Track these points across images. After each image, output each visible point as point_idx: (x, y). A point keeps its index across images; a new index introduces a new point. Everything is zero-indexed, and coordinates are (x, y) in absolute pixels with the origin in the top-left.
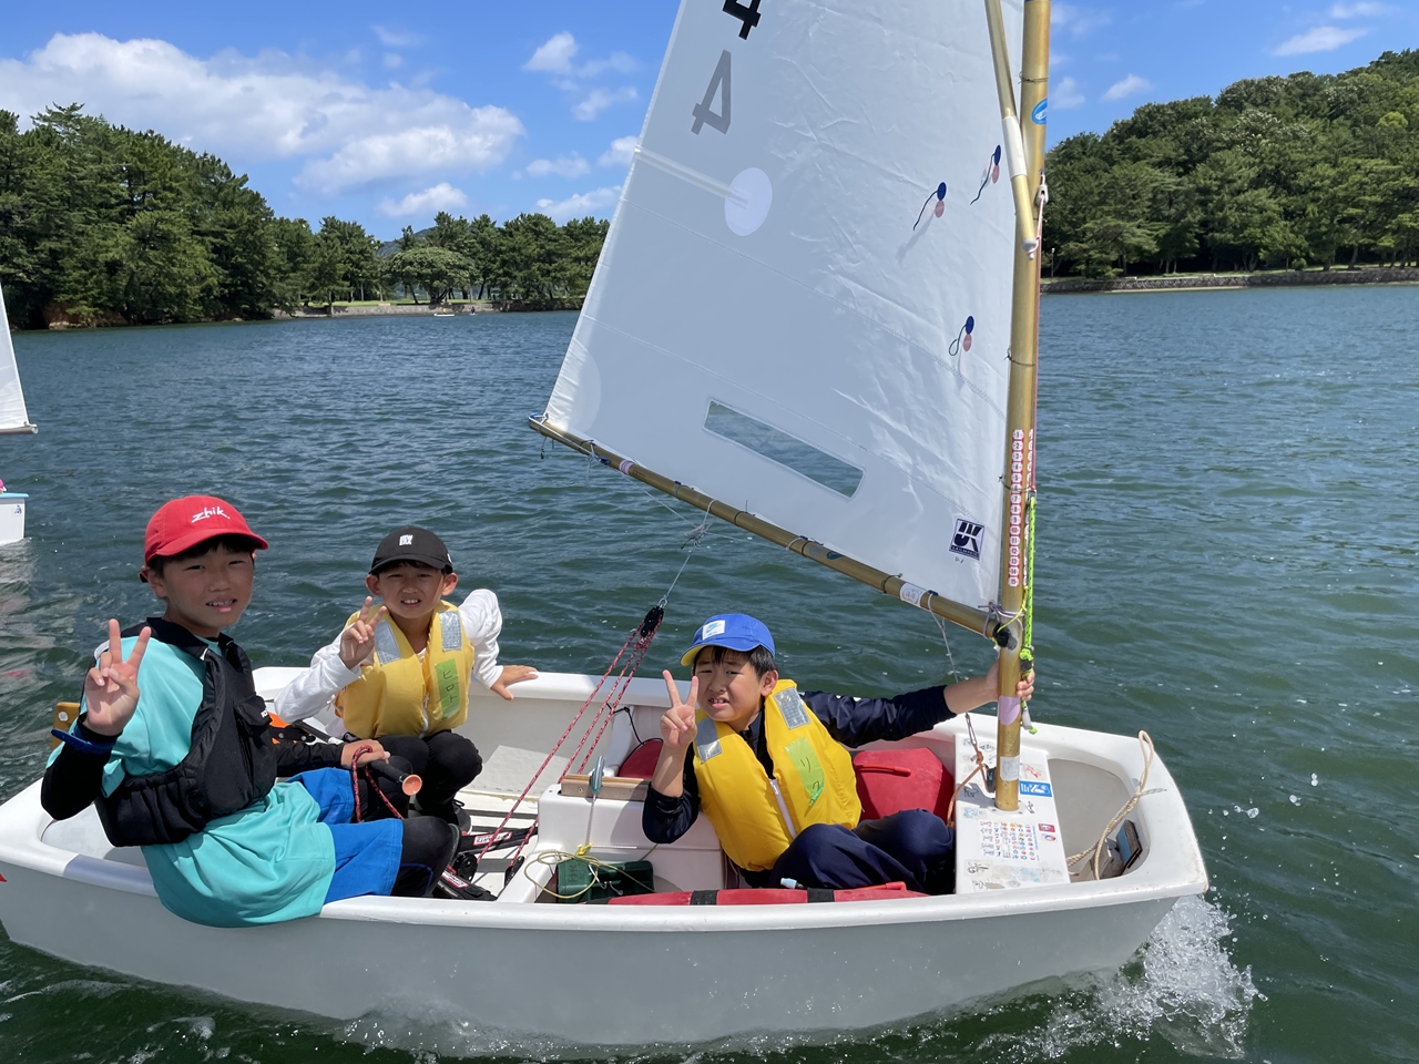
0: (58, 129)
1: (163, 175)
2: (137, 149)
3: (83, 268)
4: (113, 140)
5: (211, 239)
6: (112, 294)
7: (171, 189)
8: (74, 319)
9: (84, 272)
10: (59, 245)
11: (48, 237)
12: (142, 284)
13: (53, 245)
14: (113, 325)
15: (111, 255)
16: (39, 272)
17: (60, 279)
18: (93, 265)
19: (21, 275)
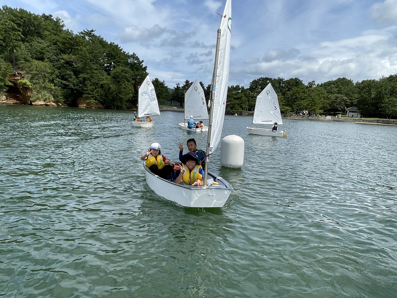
0: (86, 37)
4: (104, 44)
8: (88, 104)
9: (93, 87)
10: (87, 76)
11: (83, 72)
13: (84, 76)
15: (104, 82)
16: (78, 85)
17: (85, 89)
18: (97, 86)
19: (72, 86)
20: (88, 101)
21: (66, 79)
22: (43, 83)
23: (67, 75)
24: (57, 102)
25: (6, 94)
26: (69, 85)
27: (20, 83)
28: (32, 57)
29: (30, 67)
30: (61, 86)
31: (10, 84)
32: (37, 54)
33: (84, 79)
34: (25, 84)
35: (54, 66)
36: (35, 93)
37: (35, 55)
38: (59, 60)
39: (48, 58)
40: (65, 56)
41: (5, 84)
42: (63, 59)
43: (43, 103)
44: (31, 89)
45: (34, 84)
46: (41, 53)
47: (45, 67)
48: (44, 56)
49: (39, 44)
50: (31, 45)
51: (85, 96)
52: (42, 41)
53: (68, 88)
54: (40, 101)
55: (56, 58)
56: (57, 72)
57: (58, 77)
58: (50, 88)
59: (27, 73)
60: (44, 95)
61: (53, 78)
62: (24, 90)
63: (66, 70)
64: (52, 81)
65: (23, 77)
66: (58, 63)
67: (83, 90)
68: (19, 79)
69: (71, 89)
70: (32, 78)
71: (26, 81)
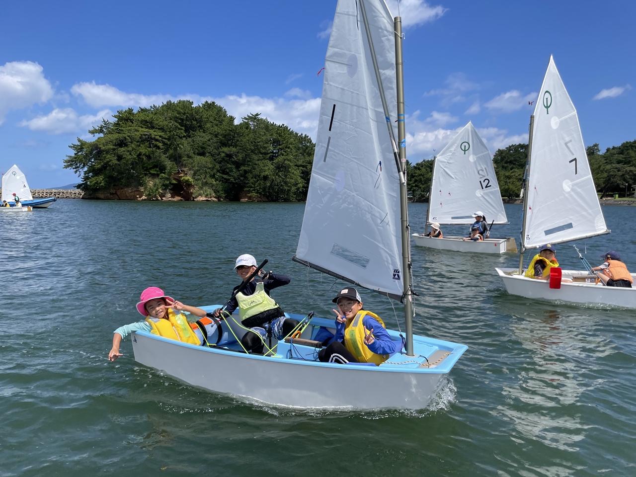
0: (251, 123)
1: (287, 142)
2: (279, 131)
3: (255, 178)
4: (270, 128)
5: (301, 168)
6: (264, 189)
7: (289, 148)
8: (250, 198)
9: (254, 179)
10: (248, 168)
11: (244, 165)
12: (275, 185)
13: (245, 168)
14: (263, 201)
15: (266, 173)
16: (239, 179)
17: (247, 182)
18: (259, 177)
19: (232, 179)
20: (249, 195)
21: (227, 174)
22: (204, 179)
23: (228, 168)
24: (218, 198)
25: (171, 192)
26: (229, 179)
27: (183, 180)
28: (194, 153)
29: (192, 163)
30: (222, 180)
31: (174, 182)
32: (199, 149)
33: (246, 172)
34: (188, 181)
35: (215, 160)
36: (197, 189)
37: (197, 151)
38: (219, 153)
39: (209, 153)
40: (226, 149)
41: (170, 183)
42: (223, 152)
43: (205, 199)
44: (194, 186)
45: (196, 180)
46: (202, 148)
47: (206, 162)
48: (206, 151)
49: (201, 137)
50: (193, 141)
51: (247, 189)
52: (204, 134)
53: (229, 182)
54: (202, 196)
55: (216, 151)
56: (218, 166)
58: (211, 183)
59: (190, 170)
60: (206, 191)
61: (214, 173)
62: (187, 187)
63: (226, 164)
64: (213, 176)
65: (186, 174)
66: (219, 156)
67: (245, 183)
68: (182, 177)
69: (232, 182)
70: (195, 174)
71: (188, 178)
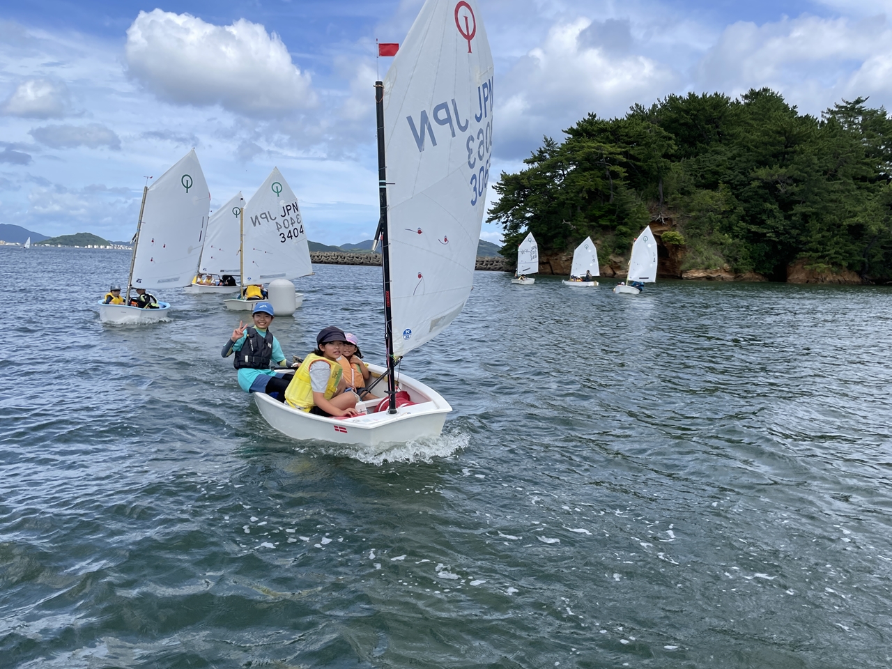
20: (810, 267)
21: (761, 223)
22: (709, 234)
23: (764, 212)
24: (736, 271)
26: (765, 234)
27: (664, 238)
28: (696, 185)
29: (688, 205)
30: (749, 237)
32: (707, 176)
33: (805, 217)
34: (672, 239)
35: (737, 196)
36: (690, 254)
37: (702, 180)
38: (749, 182)
39: (725, 183)
40: (762, 173)
42: (758, 179)
43: (701, 274)
44: (685, 248)
45: (691, 237)
47: (717, 201)
48: (720, 179)
49: (715, 156)
51: (806, 255)
52: (724, 149)
53: (764, 241)
54: (698, 269)
55: (743, 178)
56: (741, 208)
57: (744, 220)
58: (721, 244)
59: (683, 217)
60: (708, 259)
61: (731, 222)
62: (674, 250)
63: (762, 202)
66: (748, 188)
67: (800, 242)
69: (769, 241)
70: (689, 226)
71: (676, 232)
